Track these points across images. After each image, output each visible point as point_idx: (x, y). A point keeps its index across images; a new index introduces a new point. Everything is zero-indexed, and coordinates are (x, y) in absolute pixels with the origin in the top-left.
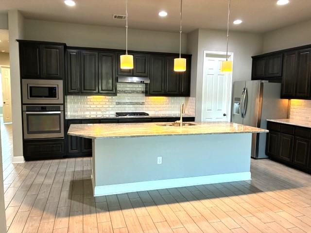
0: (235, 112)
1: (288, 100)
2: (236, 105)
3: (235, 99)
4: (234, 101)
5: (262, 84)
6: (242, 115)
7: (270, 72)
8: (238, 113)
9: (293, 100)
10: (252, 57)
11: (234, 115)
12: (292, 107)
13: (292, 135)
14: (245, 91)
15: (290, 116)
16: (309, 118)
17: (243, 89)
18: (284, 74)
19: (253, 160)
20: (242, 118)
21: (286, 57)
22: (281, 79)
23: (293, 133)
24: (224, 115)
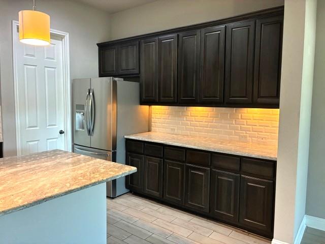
0: (77, 127)
1: (148, 106)
2: (79, 117)
3: (76, 107)
4: (75, 110)
5: (115, 83)
6: (89, 131)
7: (124, 66)
8: (83, 128)
9: (154, 107)
10: (98, 44)
11: (77, 131)
12: (153, 115)
13: (161, 158)
14: (91, 94)
15: (152, 128)
16: (174, 130)
17: (87, 91)
18: (143, 70)
19: (109, 201)
20: (89, 136)
21: (143, 45)
22: (139, 77)
23: (162, 156)
24: (61, 132)
